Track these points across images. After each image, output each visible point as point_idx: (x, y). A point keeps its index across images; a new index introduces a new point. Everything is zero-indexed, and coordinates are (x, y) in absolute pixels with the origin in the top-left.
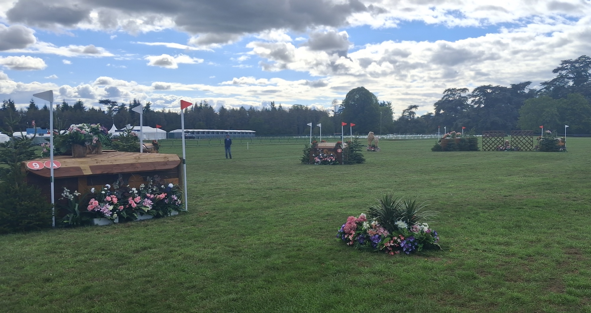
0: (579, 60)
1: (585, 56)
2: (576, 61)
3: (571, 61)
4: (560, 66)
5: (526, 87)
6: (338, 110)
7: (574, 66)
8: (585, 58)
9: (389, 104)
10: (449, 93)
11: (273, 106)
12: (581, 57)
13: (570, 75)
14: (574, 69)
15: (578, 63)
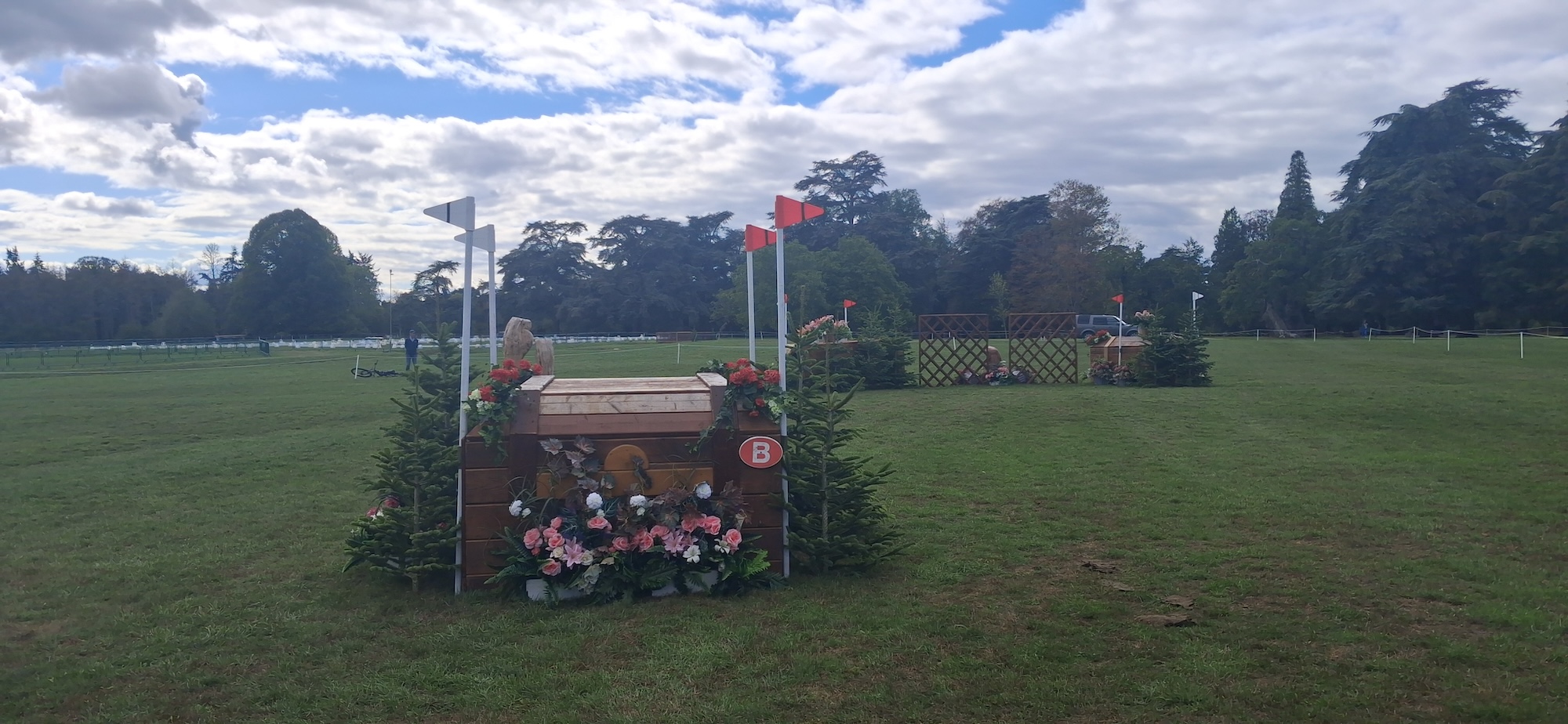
0: (853, 161)
1: (867, 152)
2: (847, 165)
3: (836, 162)
4: (813, 175)
5: (722, 224)
6: (219, 273)
7: (842, 176)
8: (867, 157)
9: (366, 260)
10: (538, 231)
11: (15, 260)
12: (859, 155)
13: (833, 197)
14: (841, 182)
15: (850, 168)
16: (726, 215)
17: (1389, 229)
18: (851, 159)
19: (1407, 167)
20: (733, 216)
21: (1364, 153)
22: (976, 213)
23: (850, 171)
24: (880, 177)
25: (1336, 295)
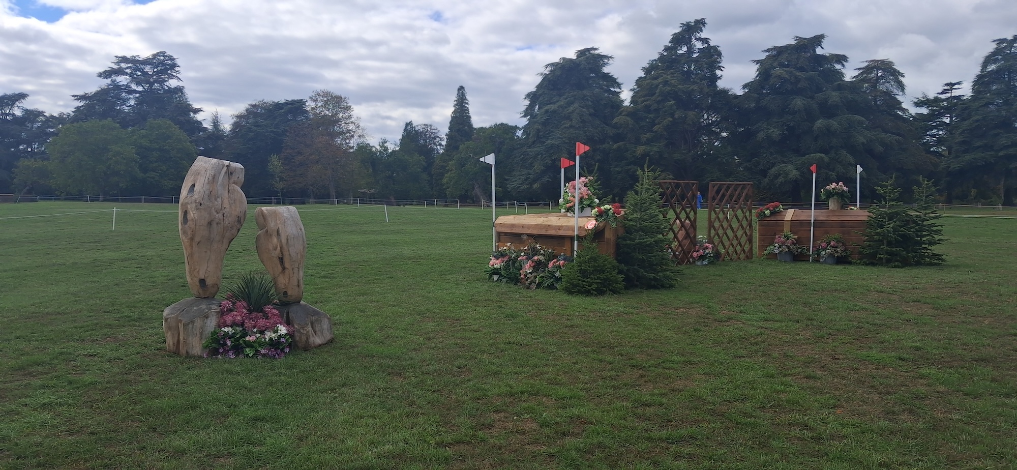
0: (152, 59)
1: (165, 53)
2: (146, 62)
3: (137, 58)
4: (116, 67)
5: (17, 103)
7: (142, 70)
8: (165, 56)
12: (157, 54)
13: (134, 87)
14: (140, 75)
15: (149, 64)
16: (22, 96)
17: (559, 138)
18: (151, 57)
19: (566, 99)
20: (28, 97)
21: (539, 87)
22: (244, 109)
23: (149, 67)
24: (174, 74)
25: (526, 180)
